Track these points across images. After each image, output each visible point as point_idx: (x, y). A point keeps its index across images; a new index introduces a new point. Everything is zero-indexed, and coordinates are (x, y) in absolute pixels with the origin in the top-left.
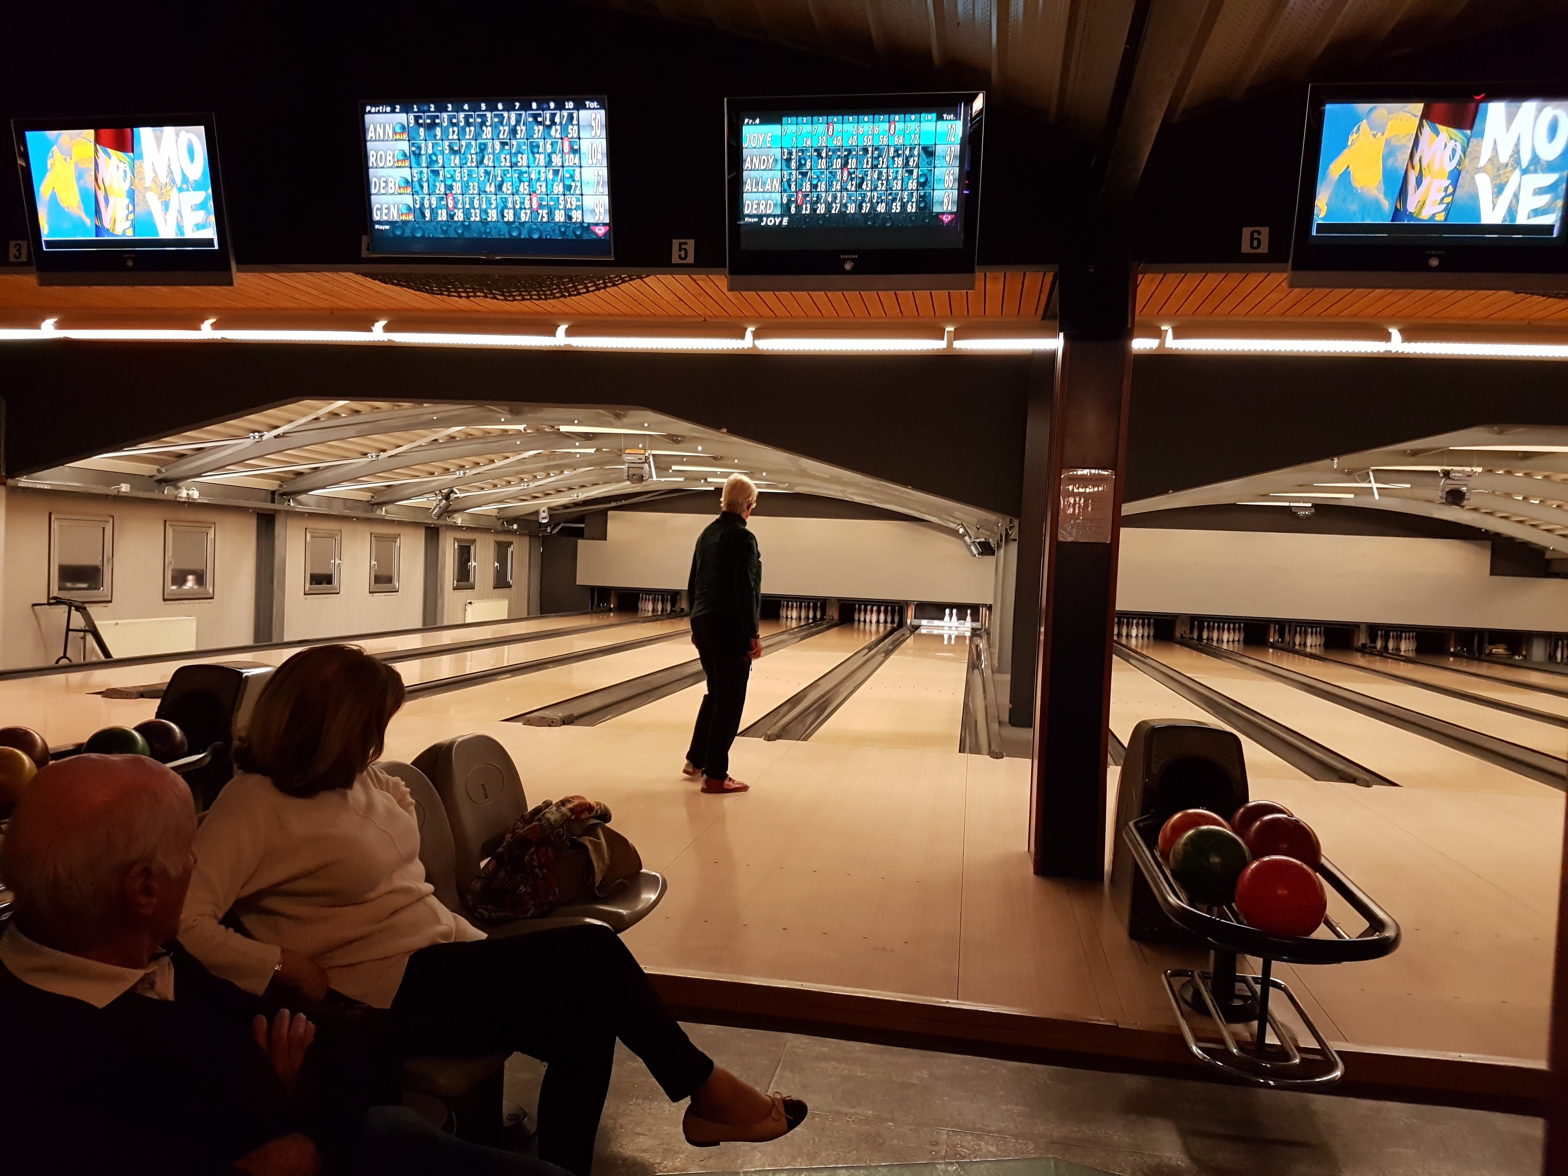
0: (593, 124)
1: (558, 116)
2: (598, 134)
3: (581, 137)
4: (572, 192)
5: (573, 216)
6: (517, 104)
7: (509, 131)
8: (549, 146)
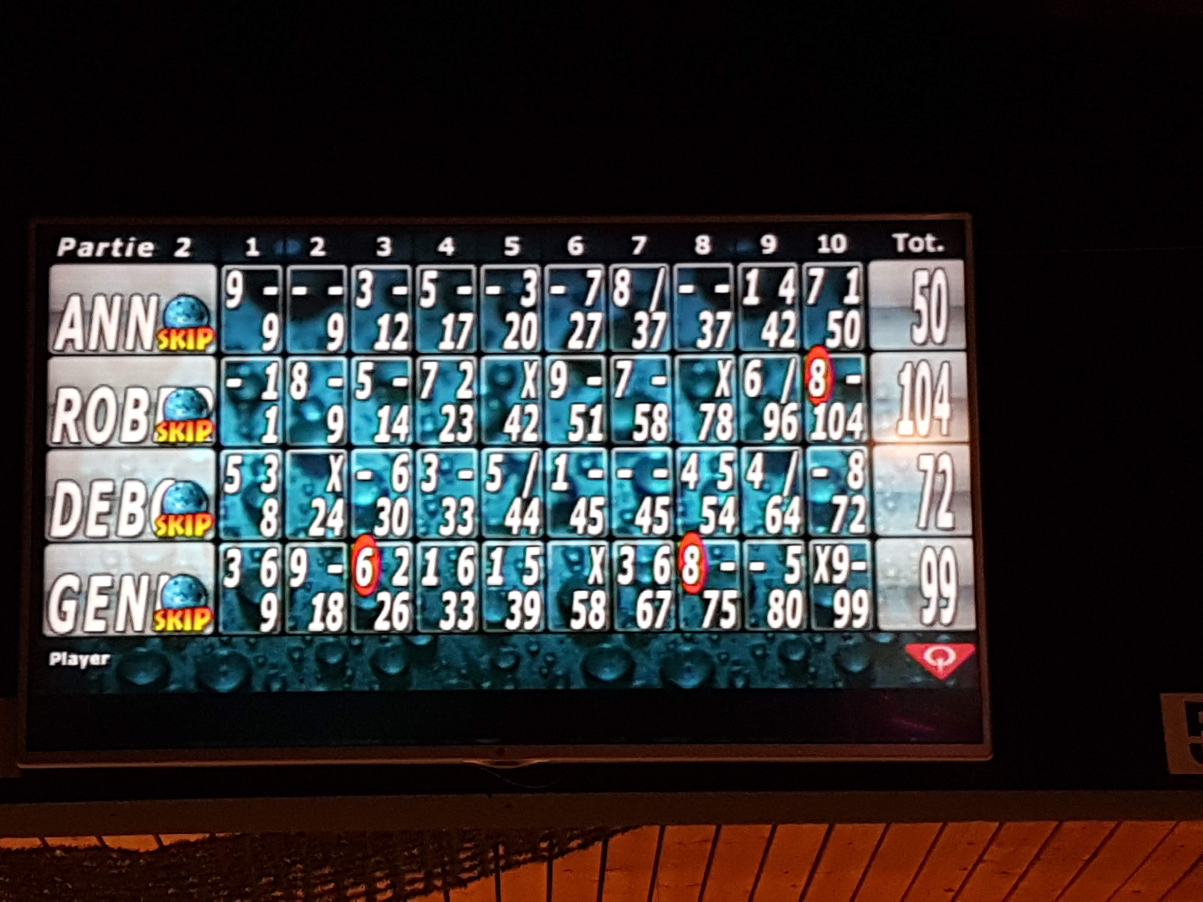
0: (920, 303)
1: (790, 276)
2: (939, 335)
3: (875, 344)
4: (835, 529)
5: (838, 610)
6: (642, 240)
7: (606, 323)
8: (752, 376)
